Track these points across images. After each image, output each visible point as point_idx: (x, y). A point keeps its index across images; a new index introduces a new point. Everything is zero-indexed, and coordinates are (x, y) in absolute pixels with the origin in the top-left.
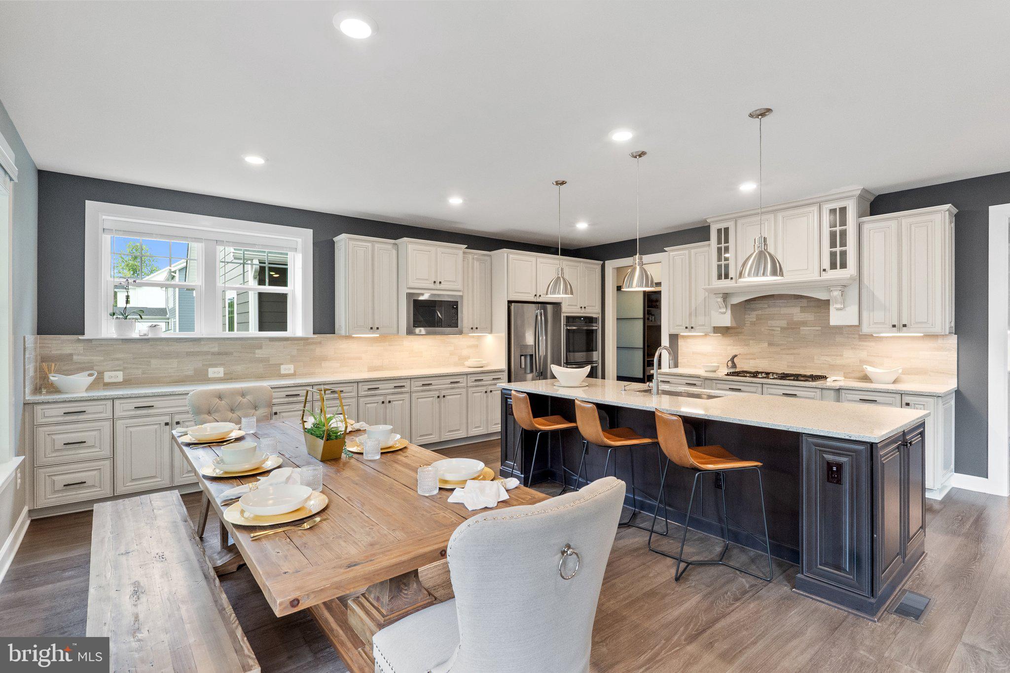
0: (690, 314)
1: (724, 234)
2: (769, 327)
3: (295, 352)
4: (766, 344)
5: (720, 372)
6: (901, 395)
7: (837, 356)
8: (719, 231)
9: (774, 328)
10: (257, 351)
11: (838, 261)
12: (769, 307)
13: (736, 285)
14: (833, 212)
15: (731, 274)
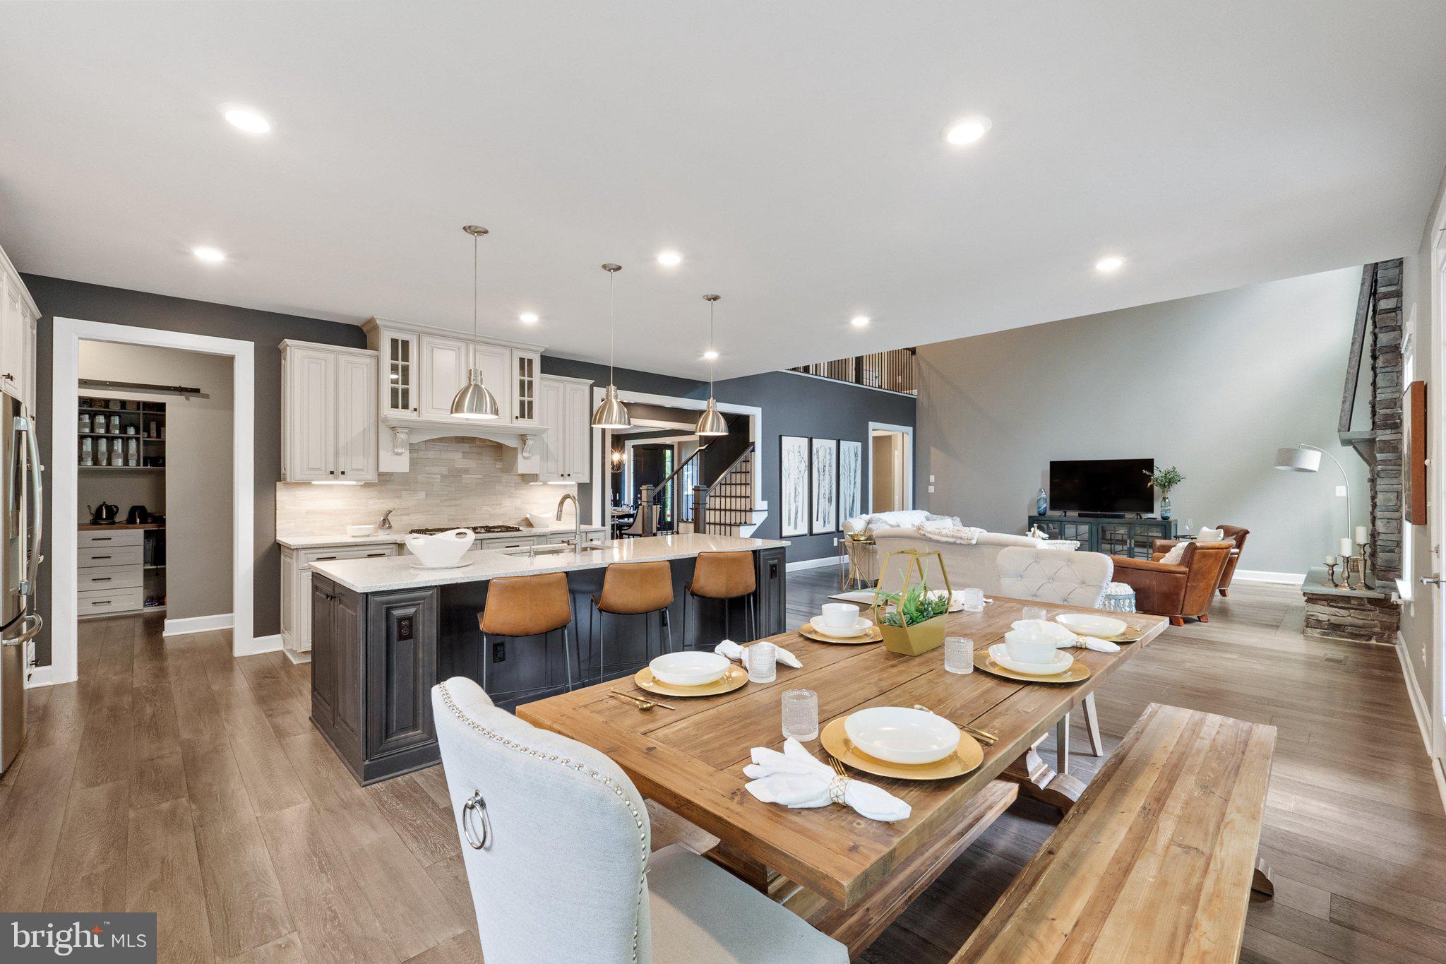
0: (336, 454)
1: (400, 349)
2: (426, 474)
4: (422, 495)
8: (394, 342)
11: (526, 410)
13: (419, 418)
14: (522, 360)
15: (413, 402)
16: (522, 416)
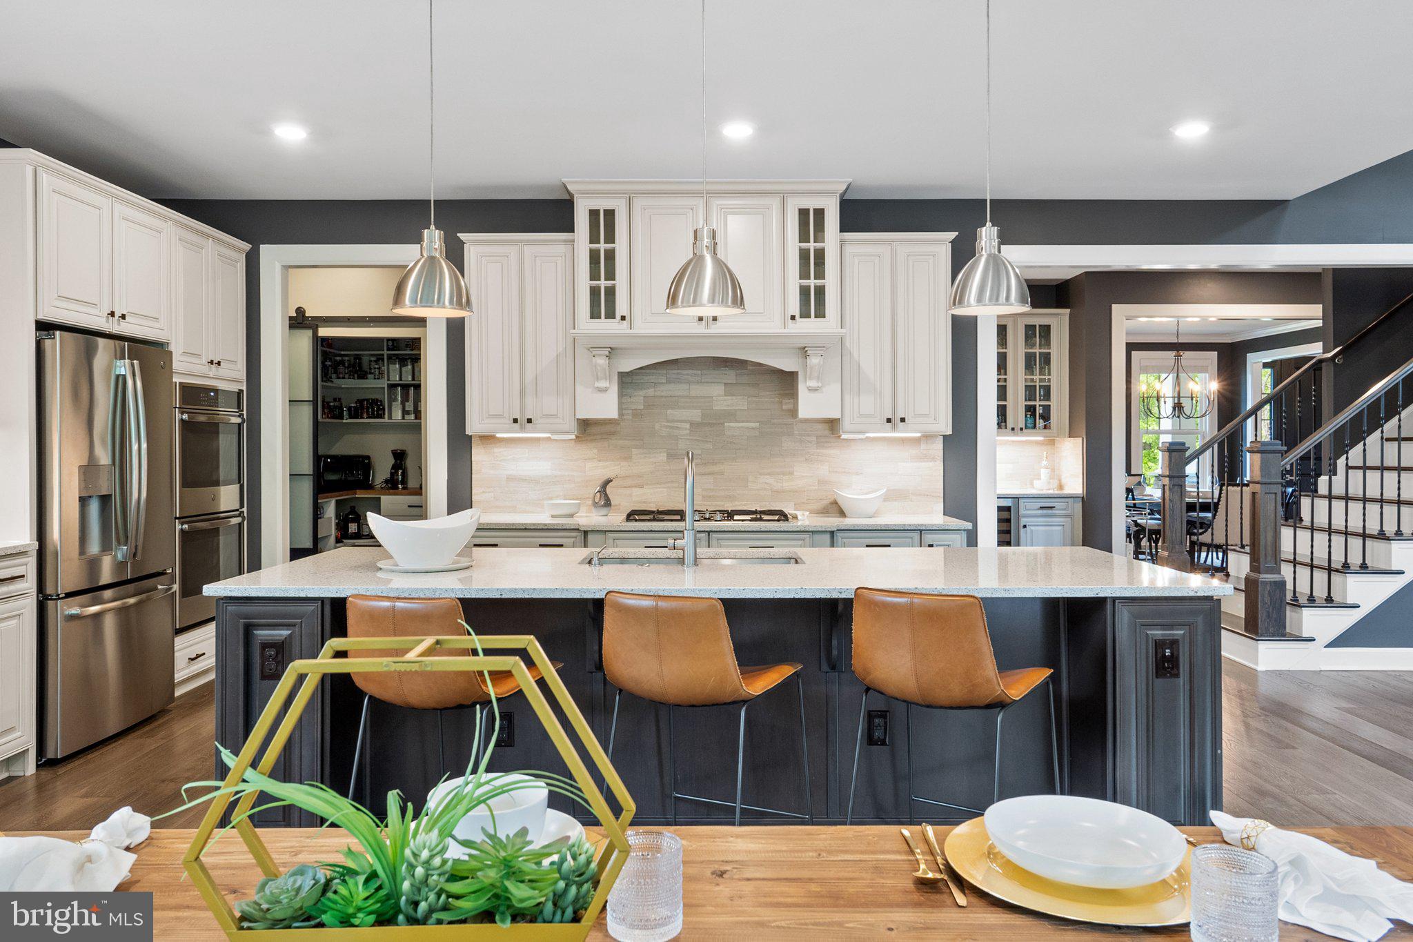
0: (523, 393)
1: (603, 223)
2: (668, 421)
4: (663, 457)
5: (581, 517)
6: (921, 533)
7: (783, 474)
8: (594, 214)
9: (679, 425)
11: (812, 303)
12: (669, 382)
13: (632, 331)
14: (804, 213)
15: (621, 307)
16: (805, 314)
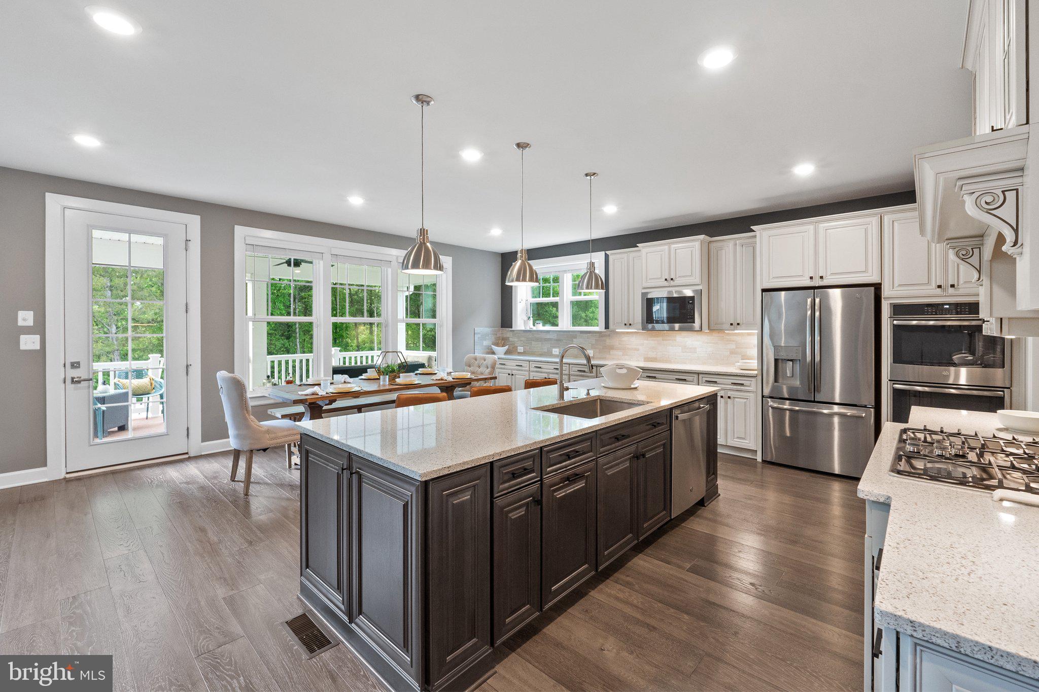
3: (594, 342)
10: (574, 340)
